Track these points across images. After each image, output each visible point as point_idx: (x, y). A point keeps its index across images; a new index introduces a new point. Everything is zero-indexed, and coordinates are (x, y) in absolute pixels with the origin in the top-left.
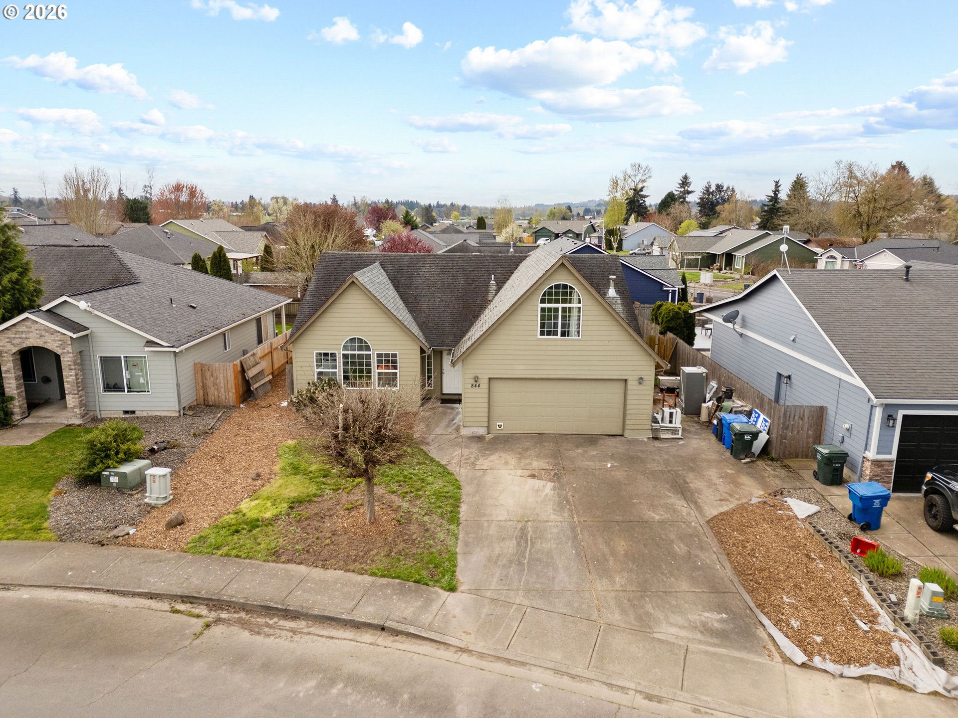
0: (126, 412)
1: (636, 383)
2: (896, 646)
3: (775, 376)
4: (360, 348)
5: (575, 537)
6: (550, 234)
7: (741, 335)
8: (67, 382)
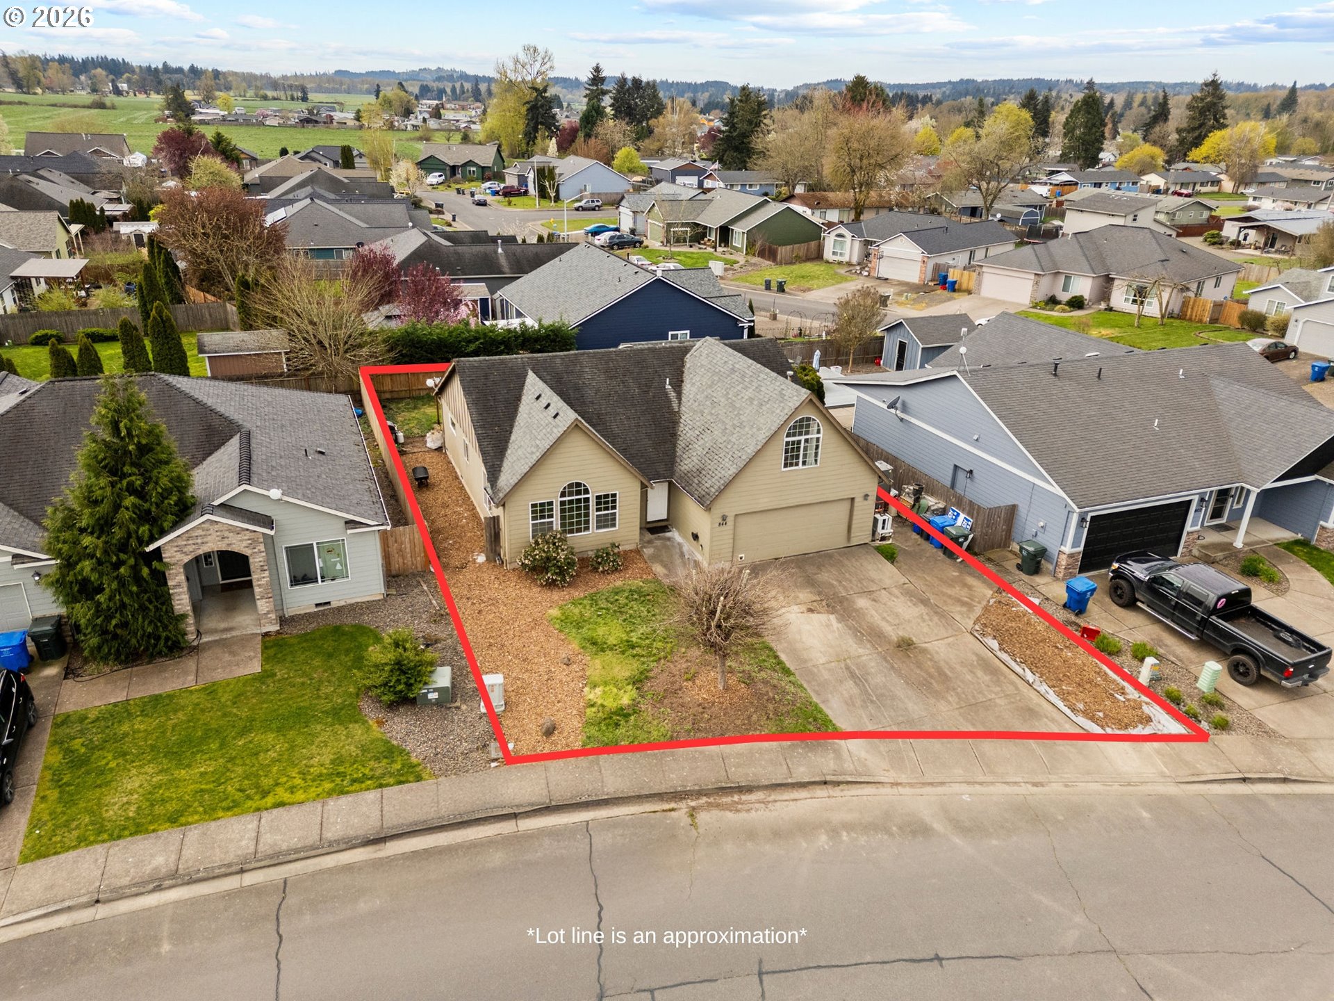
0: (317, 605)
1: (861, 499)
2: (1145, 707)
3: (952, 467)
4: (578, 493)
5: (893, 667)
6: (444, 167)
7: (902, 420)
8: (259, 585)
